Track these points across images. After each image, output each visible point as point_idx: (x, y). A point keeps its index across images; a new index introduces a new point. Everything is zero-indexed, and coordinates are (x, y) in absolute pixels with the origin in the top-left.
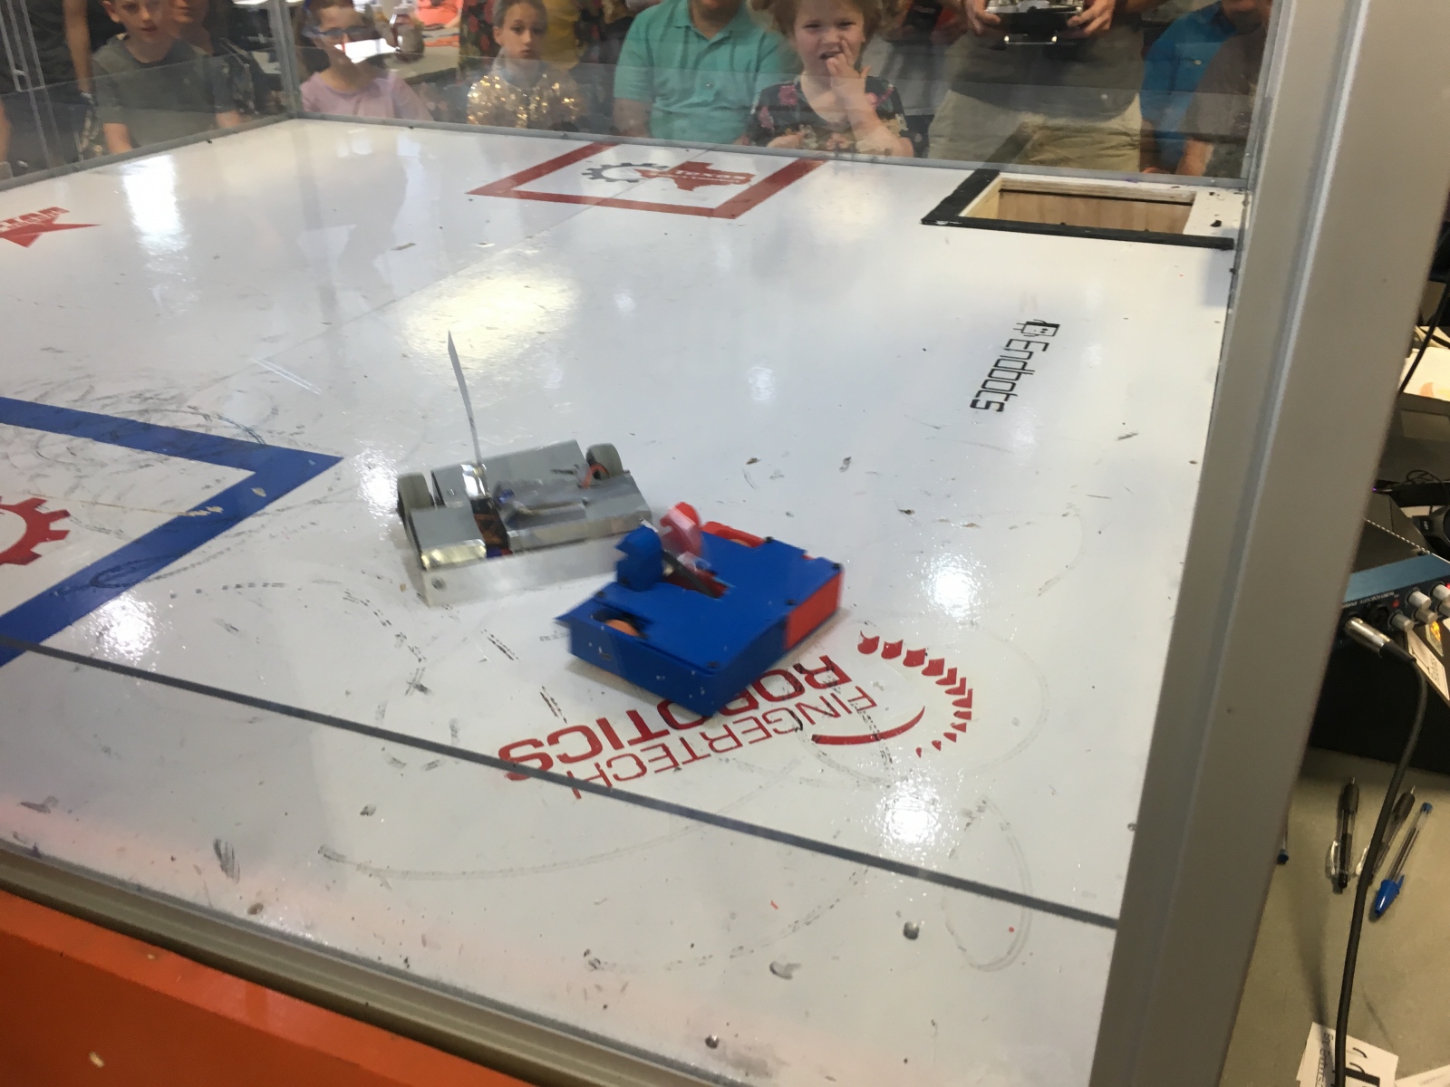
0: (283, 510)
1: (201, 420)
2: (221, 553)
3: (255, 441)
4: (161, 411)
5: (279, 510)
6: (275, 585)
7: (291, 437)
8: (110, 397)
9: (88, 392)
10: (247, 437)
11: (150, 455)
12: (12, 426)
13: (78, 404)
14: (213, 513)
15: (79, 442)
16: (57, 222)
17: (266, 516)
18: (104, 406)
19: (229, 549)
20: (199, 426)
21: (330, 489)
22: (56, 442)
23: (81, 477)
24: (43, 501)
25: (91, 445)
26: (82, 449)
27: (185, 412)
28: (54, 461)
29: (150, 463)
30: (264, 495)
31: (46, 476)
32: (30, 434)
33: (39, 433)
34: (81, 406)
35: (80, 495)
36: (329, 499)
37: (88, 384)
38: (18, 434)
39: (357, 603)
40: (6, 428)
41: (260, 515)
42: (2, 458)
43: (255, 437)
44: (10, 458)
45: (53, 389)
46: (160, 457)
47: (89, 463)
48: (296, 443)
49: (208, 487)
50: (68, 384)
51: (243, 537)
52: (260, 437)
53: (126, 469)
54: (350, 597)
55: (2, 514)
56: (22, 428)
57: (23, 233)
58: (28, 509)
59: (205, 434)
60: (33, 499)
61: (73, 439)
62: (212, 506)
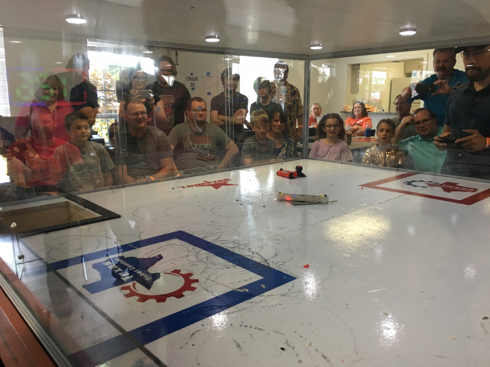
0: (270, 296)
1: (250, 254)
2: (244, 309)
3: (267, 265)
4: (239, 248)
5: (268, 295)
6: (259, 329)
7: (280, 266)
8: (225, 241)
9: (219, 238)
10: (264, 263)
11: (231, 264)
12: (193, 246)
13: (215, 241)
14: (245, 292)
15: (211, 255)
16: (227, 183)
17: (263, 297)
18: (222, 243)
19: (246, 308)
20: (249, 256)
21: (289, 291)
22: (204, 253)
23: (207, 268)
24: (192, 275)
25: (214, 256)
26: (210, 258)
27: (246, 250)
28: (200, 261)
29: (230, 267)
30: (265, 288)
31: (197, 265)
32: (198, 249)
33: (200, 249)
34: (215, 242)
35: (204, 275)
36: (288, 295)
37: (220, 235)
38: (193, 249)
39: (290, 347)
40: (191, 246)
41: (261, 296)
42: (186, 256)
43: (267, 263)
44: (188, 257)
45: (209, 235)
46: (233, 265)
47: (211, 263)
48: (280, 268)
49: (246, 280)
50: (214, 234)
51: (253, 304)
52: (269, 263)
53: (222, 268)
54: (288, 343)
55: (179, 277)
56: (195, 247)
57: (217, 185)
58: (187, 277)
59: (250, 259)
60: (190, 273)
61: (209, 254)
62: (245, 289)
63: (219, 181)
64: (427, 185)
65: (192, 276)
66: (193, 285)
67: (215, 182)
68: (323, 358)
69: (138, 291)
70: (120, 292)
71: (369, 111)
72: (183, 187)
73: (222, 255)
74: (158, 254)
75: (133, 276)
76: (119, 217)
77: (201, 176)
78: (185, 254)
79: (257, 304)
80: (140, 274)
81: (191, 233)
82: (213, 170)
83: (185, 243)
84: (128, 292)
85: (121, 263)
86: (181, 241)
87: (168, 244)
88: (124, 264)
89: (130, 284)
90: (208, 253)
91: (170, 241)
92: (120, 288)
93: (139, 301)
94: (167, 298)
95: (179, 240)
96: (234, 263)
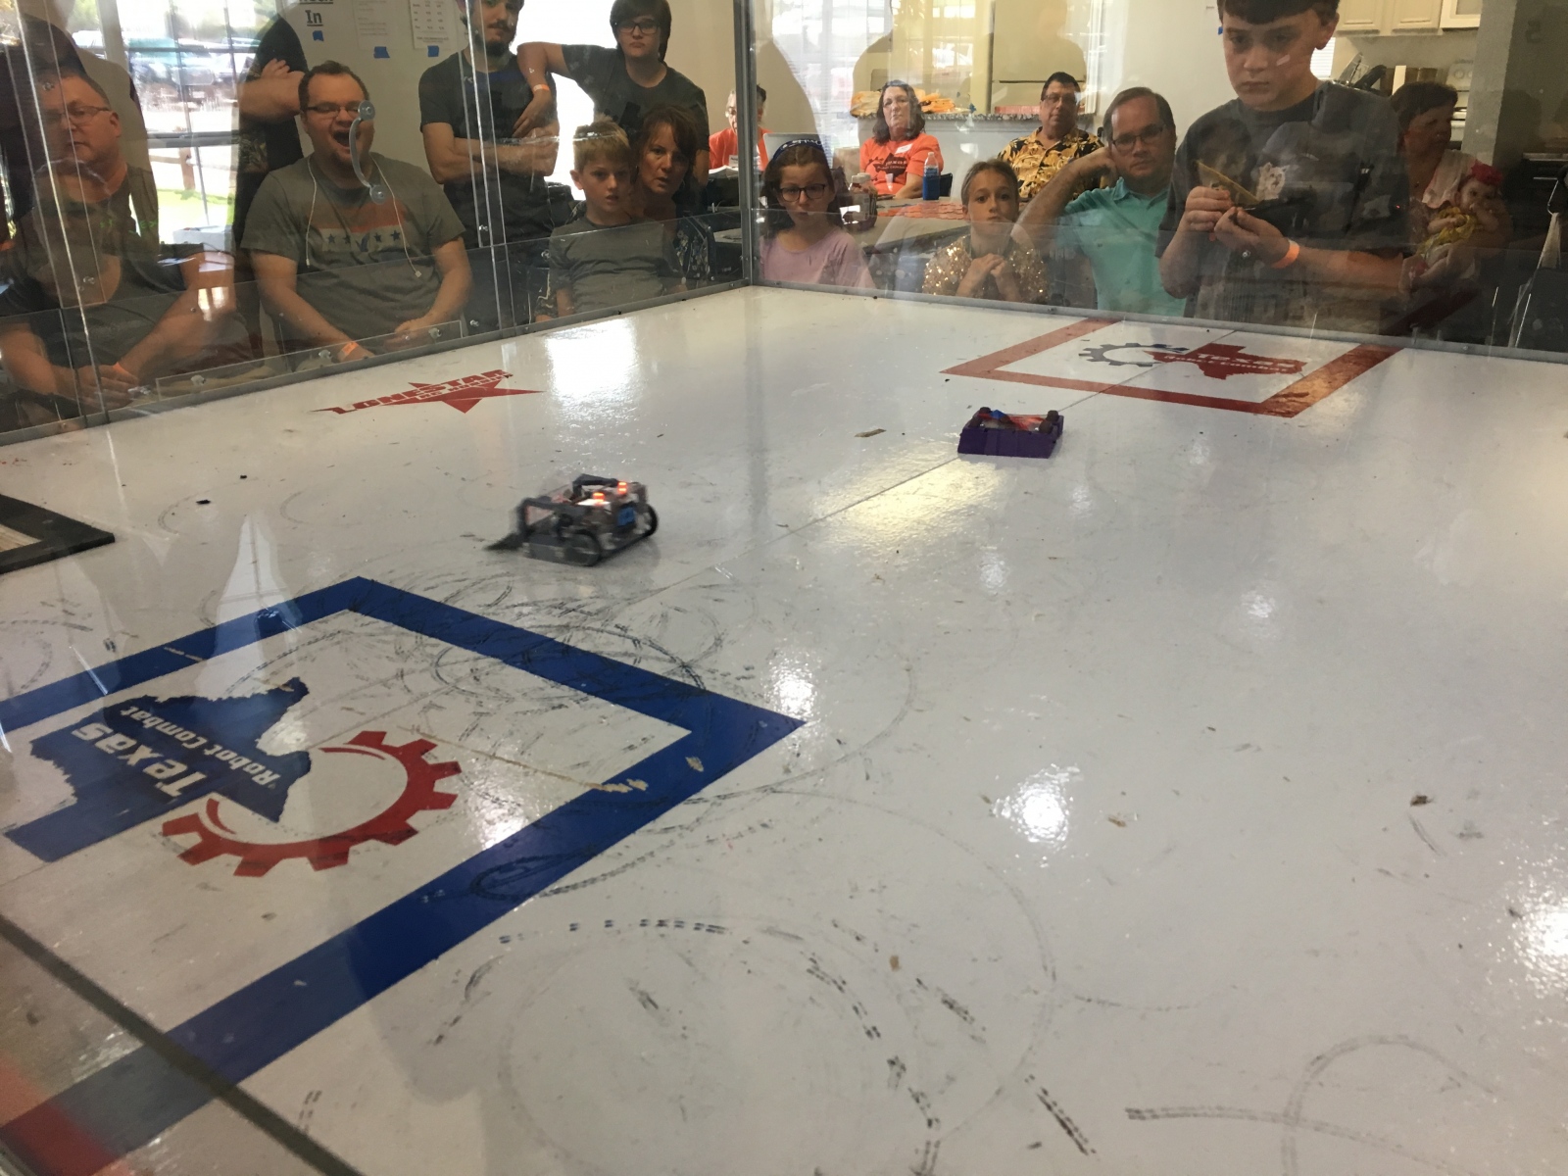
0: (725, 797)
1: (629, 646)
2: (642, 859)
3: (693, 684)
5: (718, 797)
6: (711, 929)
7: (738, 683)
8: (528, 604)
9: (505, 595)
10: (683, 676)
11: (565, 691)
12: (414, 633)
13: (491, 610)
14: (636, 790)
15: (486, 663)
16: (498, 387)
17: (702, 807)
18: (519, 616)
19: (652, 854)
20: (626, 654)
21: (787, 771)
22: (460, 659)
23: (481, 714)
24: (434, 746)
25: (498, 667)
26: (487, 674)
27: (610, 633)
28: (454, 688)
29: (564, 702)
30: (701, 769)
31: (440, 708)
32: (433, 646)
33: (444, 645)
34: (494, 614)
35: (476, 741)
36: (785, 787)
37: (506, 584)
38: (419, 645)
39: (828, 983)
40: (408, 635)
41: (695, 802)
42: (396, 676)
43: (693, 677)
44: (405, 677)
45: (466, 587)
46: (577, 695)
47: (493, 694)
48: (742, 691)
49: (631, 747)
50: (484, 583)
51: (673, 835)
52: (699, 677)
53: (536, 708)
54: (817, 969)
55: (383, 758)
56: (425, 637)
57: (464, 397)
58: (413, 755)
59: (632, 667)
60: (421, 741)
61: (479, 658)
62: (634, 779)
63: (466, 380)
64: (1150, 359)
65: (433, 751)
66: (442, 786)
67: (454, 383)
68: (945, 1008)
69: (232, 832)
70: (163, 844)
71: (930, 112)
72: (340, 411)
73: (530, 660)
74: (290, 679)
75: (203, 772)
76: (108, 539)
77: (396, 364)
78: (392, 668)
79: (686, 833)
80: (231, 762)
81: (398, 585)
82: (439, 339)
83: (382, 624)
84: (192, 839)
85: (148, 724)
86: (368, 619)
87: (319, 635)
88: (159, 728)
89: (198, 807)
90: (476, 654)
91: (326, 622)
92: (160, 829)
93: (244, 870)
94: (353, 848)
95: (359, 615)
96: (577, 687)
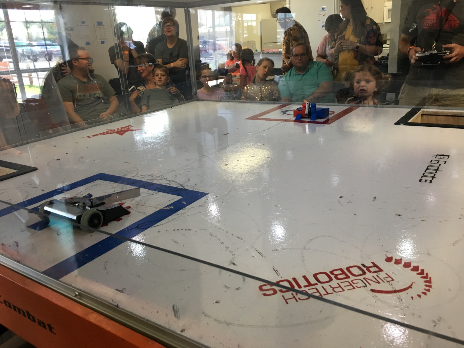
1: (168, 182)
2: (173, 220)
3: (183, 188)
4: (157, 179)
5: (190, 208)
6: (188, 230)
7: (193, 187)
8: (143, 176)
10: (181, 187)
13: (134, 177)
16: (130, 129)
17: (186, 210)
18: (141, 178)
20: (167, 184)
22: (128, 187)
27: (163, 180)
29: (153, 194)
30: (186, 204)
33: (124, 185)
35: (134, 202)
36: (204, 205)
37: (137, 172)
38: (118, 185)
39: (213, 236)
40: (115, 184)
41: (184, 209)
45: (127, 173)
46: (156, 192)
48: (195, 189)
49: (169, 201)
50: (132, 172)
51: (180, 215)
52: (184, 187)
53: (147, 195)
54: (211, 234)
57: (121, 132)
59: (169, 186)
60: (121, 203)
62: (170, 206)
63: (121, 128)
67: (118, 129)
68: (238, 238)
72: (89, 137)
73: (145, 186)
74: (88, 194)
76: (36, 169)
78: (112, 190)
79: (182, 215)
81: (111, 174)
83: (108, 182)
86: (104, 181)
87: (93, 185)
90: (132, 186)
91: (94, 182)
